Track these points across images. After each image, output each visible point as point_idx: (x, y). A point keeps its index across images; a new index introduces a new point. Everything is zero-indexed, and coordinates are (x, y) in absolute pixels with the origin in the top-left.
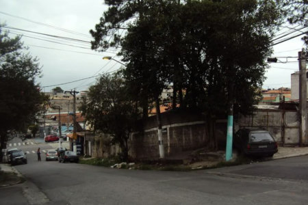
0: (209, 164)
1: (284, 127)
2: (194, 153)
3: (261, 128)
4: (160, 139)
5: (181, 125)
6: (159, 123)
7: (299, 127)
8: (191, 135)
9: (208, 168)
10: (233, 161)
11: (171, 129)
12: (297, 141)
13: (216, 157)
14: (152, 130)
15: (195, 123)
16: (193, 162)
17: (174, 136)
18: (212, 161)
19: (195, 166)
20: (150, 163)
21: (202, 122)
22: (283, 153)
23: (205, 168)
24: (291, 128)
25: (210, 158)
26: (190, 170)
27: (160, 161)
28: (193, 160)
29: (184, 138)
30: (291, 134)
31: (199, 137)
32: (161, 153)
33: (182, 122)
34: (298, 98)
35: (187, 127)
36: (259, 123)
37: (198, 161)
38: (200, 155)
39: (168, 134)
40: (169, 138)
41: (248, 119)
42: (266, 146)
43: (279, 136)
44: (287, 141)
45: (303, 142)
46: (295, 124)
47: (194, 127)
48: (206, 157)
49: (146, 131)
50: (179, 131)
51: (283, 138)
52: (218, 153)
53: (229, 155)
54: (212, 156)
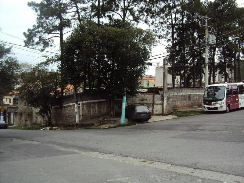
0: (112, 126)
1: (153, 104)
2: (101, 119)
3: (141, 104)
4: (76, 110)
5: (90, 101)
6: (76, 100)
7: (162, 104)
8: (97, 108)
9: (112, 128)
10: (126, 123)
11: (83, 104)
12: (161, 112)
13: (115, 121)
14: (69, 104)
15: (99, 100)
16: (101, 124)
17: (85, 109)
19: (103, 126)
20: (70, 126)
21: (104, 100)
22: (154, 119)
23: (110, 128)
24: (157, 104)
25: (112, 122)
26: (100, 129)
27: (77, 125)
28: (100, 123)
29: (92, 110)
30: (158, 109)
31: (102, 109)
32: (77, 119)
33: (90, 100)
34: (162, 85)
35: (94, 103)
36: (139, 101)
37: (104, 124)
38: (105, 120)
39: (81, 107)
40: (81, 110)
41: (133, 98)
42: (145, 115)
43: (151, 109)
44: (155, 112)
45: (164, 113)
46: (160, 102)
47: (99, 103)
48: (109, 121)
49: (64, 105)
50: (88, 105)
51: (153, 110)
52: (116, 119)
53: (123, 120)
54: (112, 120)
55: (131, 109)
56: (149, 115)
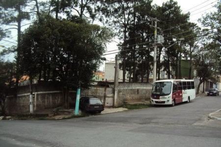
0: (66, 117)
1: (105, 97)
2: (55, 110)
3: (95, 97)
4: (31, 101)
5: (44, 92)
6: (31, 90)
7: (113, 97)
8: (51, 99)
10: (80, 115)
11: (38, 95)
12: (112, 105)
13: (69, 113)
14: (23, 95)
15: (54, 92)
16: (55, 115)
17: (39, 100)
18: (67, 115)
19: (57, 117)
20: (24, 116)
21: (58, 92)
22: (106, 111)
23: (64, 119)
24: (109, 97)
25: (66, 113)
26: (54, 120)
27: (31, 115)
29: (46, 101)
30: (109, 101)
31: (56, 101)
32: (31, 109)
34: (114, 79)
35: (48, 94)
36: (91, 94)
37: (58, 114)
38: (59, 111)
39: (35, 98)
40: (36, 100)
41: (86, 91)
42: (98, 107)
44: (106, 105)
45: (115, 105)
46: (111, 95)
47: (53, 94)
48: (63, 113)
49: (19, 95)
50: (43, 96)
51: (104, 102)
52: (70, 110)
53: (77, 111)
55: (85, 101)
56: (102, 107)
